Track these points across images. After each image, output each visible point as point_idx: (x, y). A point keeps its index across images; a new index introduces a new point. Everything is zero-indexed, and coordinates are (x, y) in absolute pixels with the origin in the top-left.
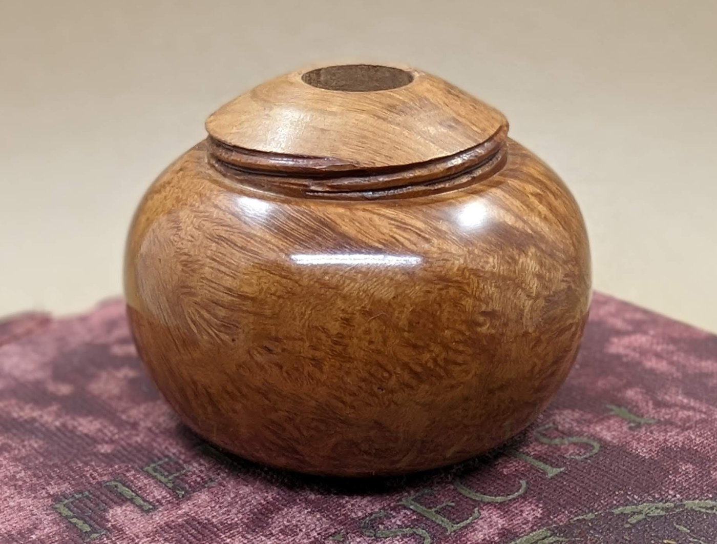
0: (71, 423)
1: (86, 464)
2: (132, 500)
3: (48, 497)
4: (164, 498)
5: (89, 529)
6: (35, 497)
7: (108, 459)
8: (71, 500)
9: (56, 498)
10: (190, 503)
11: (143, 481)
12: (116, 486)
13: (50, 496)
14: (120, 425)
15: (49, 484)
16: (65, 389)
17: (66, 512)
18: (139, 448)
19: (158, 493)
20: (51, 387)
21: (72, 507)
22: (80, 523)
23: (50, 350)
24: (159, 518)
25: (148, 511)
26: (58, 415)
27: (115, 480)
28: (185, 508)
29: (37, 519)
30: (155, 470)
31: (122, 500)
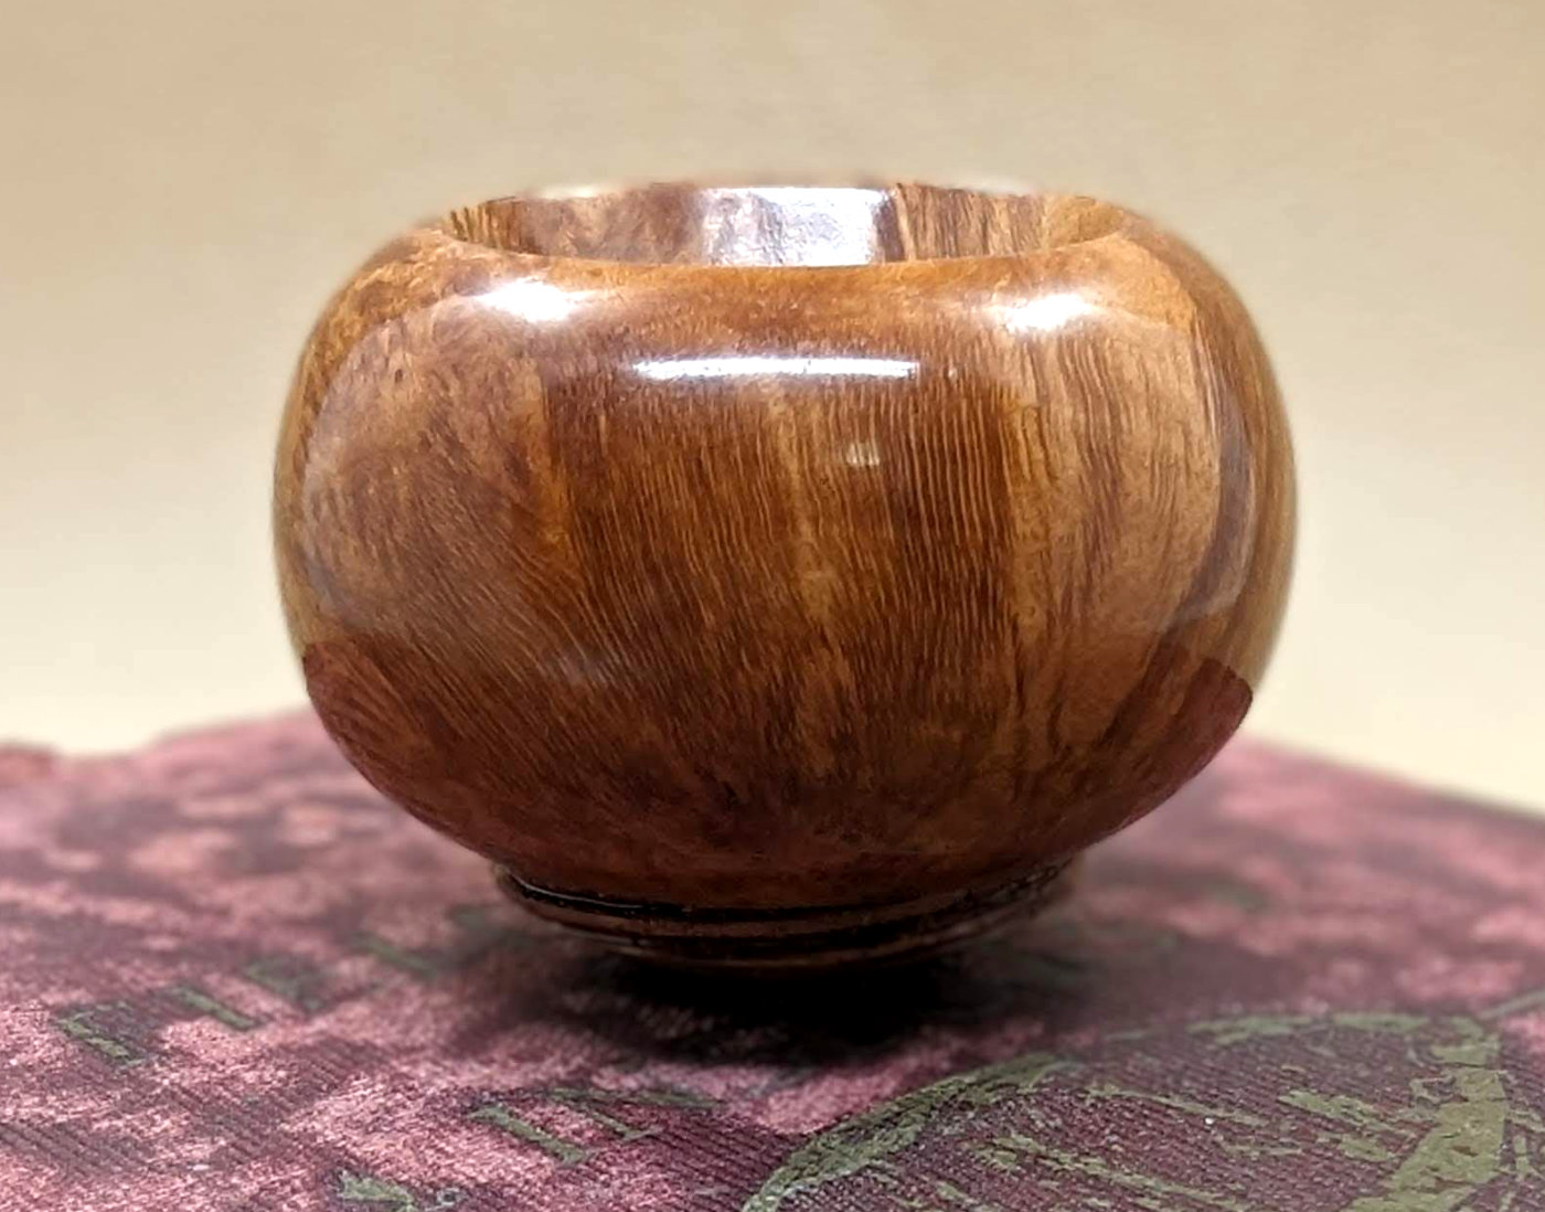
0: (91, 906)
1: (123, 963)
2: (213, 1014)
3: (43, 1010)
4: (278, 1010)
5: (125, 1053)
6: (17, 1009)
7: (167, 958)
8: (91, 1013)
9: (61, 1011)
10: (331, 1017)
11: (236, 987)
12: (183, 995)
13: (46, 1007)
14: (194, 910)
15: (44, 990)
16: (82, 861)
17: (79, 1030)
18: (231, 944)
19: (266, 1005)
20: (56, 857)
21: (91, 1023)
22: (107, 1045)
23: (53, 803)
24: (266, 1037)
25: (245, 1029)
26: (66, 897)
27: (180, 986)
28: (320, 1024)
29: (19, 1039)
30: (262, 973)
31: (192, 1013)
